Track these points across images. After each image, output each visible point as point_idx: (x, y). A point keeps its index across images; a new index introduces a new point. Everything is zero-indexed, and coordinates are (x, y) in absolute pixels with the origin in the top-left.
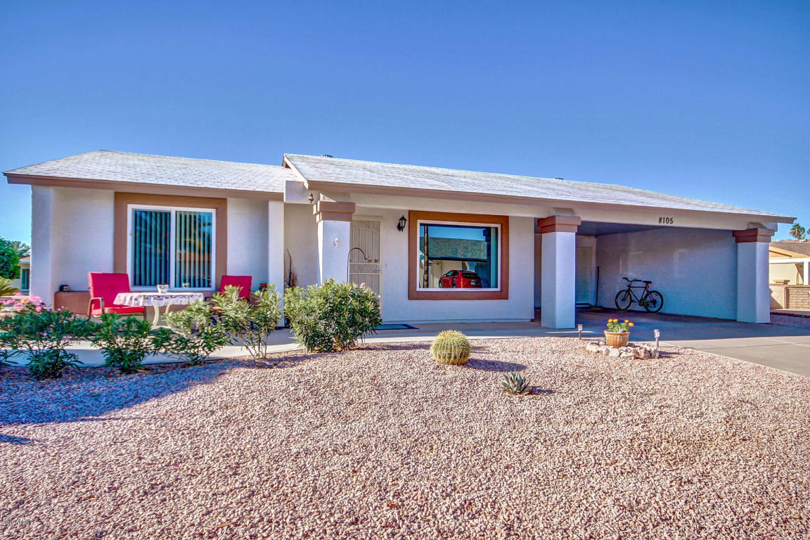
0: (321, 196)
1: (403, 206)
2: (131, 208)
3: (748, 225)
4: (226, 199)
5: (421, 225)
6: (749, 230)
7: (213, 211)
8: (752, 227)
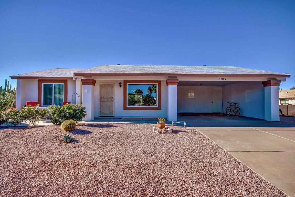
0: (83, 77)
1: (122, 79)
2: (43, 84)
3: (268, 79)
4: (67, 80)
5: (128, 85)
6: (268, 81)
7: (63, 83)
8: (269, 80)
